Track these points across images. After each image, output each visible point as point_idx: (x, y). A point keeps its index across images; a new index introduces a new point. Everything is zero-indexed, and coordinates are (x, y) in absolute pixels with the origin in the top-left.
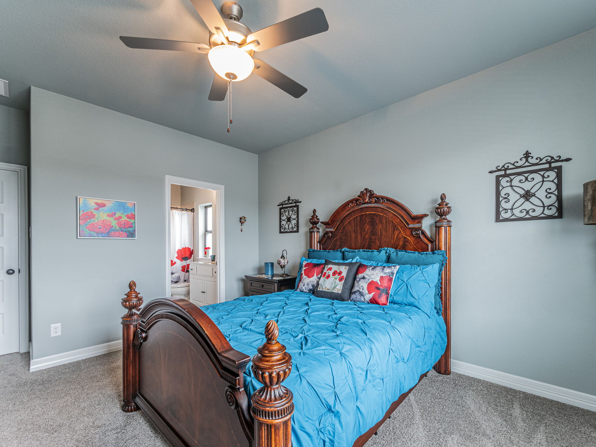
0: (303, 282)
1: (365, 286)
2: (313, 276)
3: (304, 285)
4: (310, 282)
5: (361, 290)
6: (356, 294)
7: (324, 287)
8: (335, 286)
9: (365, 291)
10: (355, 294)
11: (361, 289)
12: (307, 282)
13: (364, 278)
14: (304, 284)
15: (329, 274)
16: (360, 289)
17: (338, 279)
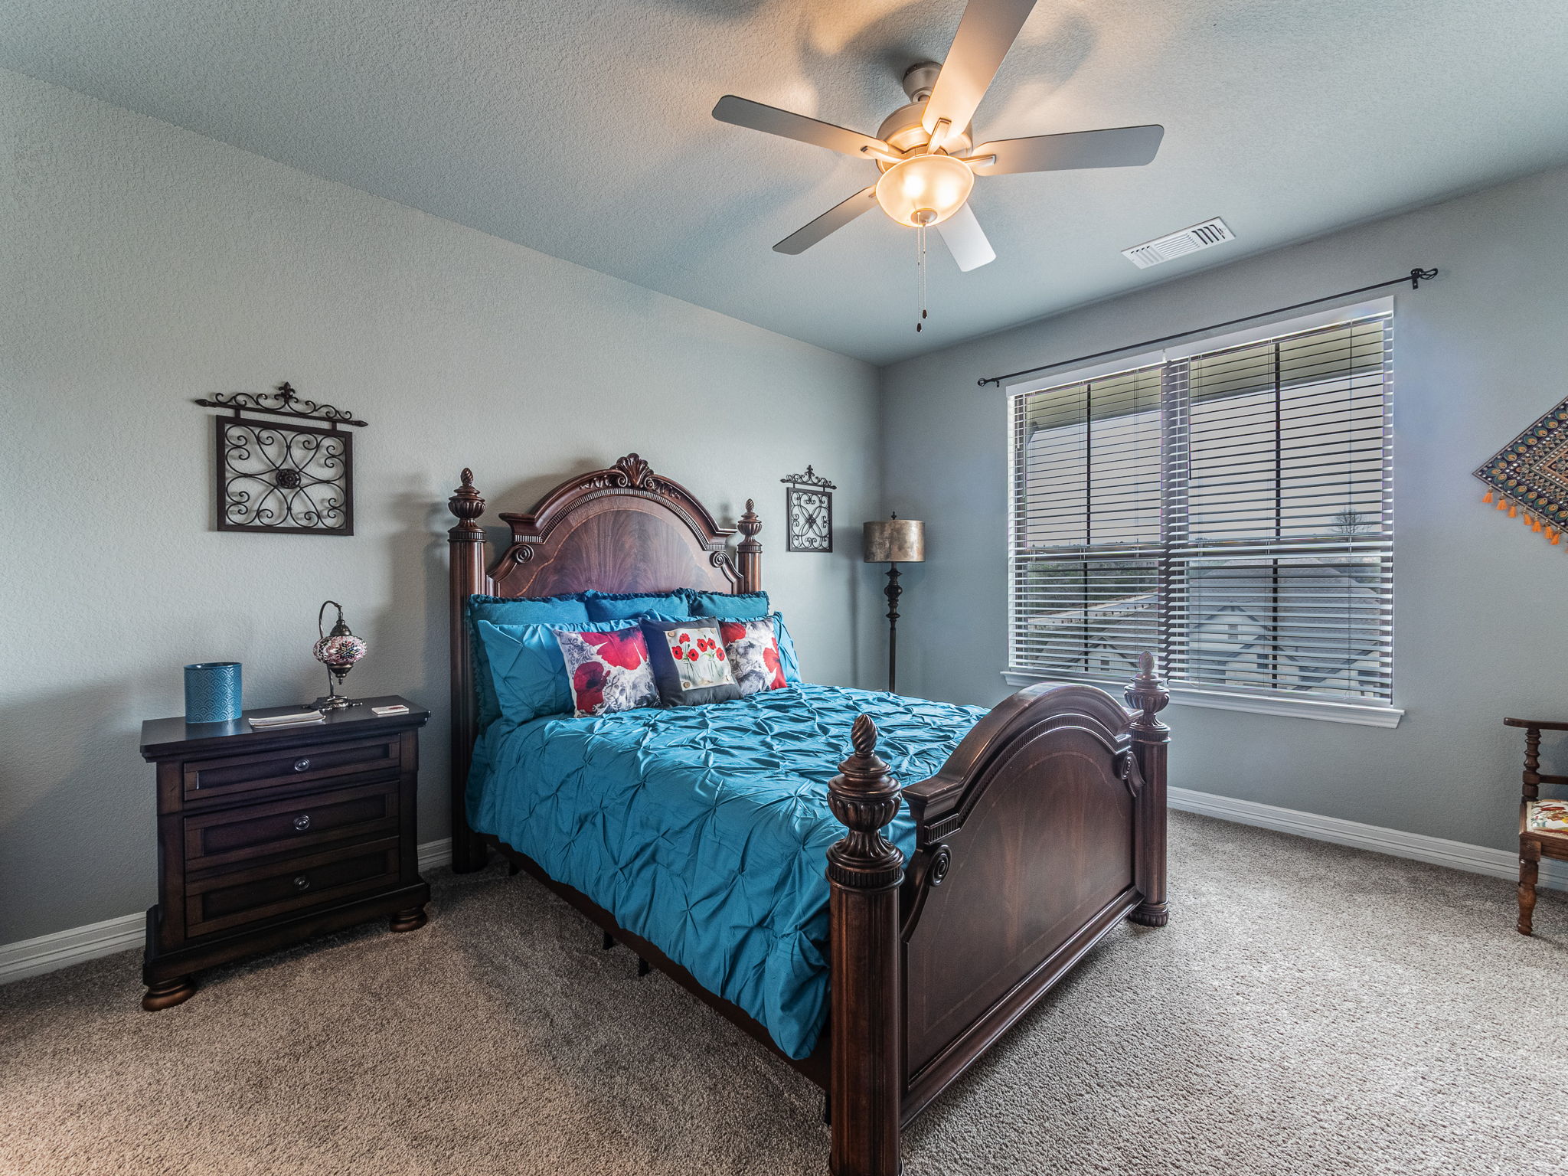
0: (619, 684)
1: (761, 660)
2: (639, 663)
3: (623, 690)
4: (638, 680)
5: (757, 670)
6: (750, 678)
7: (700, 680)
8: (718, 672)
9: (764, 670)
10: (748, 680)
11: (757, 667)
12: (633, 680)
13: (751, 646)
14: (620, 688)
15: (690, 648)
16: (755, 667)
17: (715, 655)
